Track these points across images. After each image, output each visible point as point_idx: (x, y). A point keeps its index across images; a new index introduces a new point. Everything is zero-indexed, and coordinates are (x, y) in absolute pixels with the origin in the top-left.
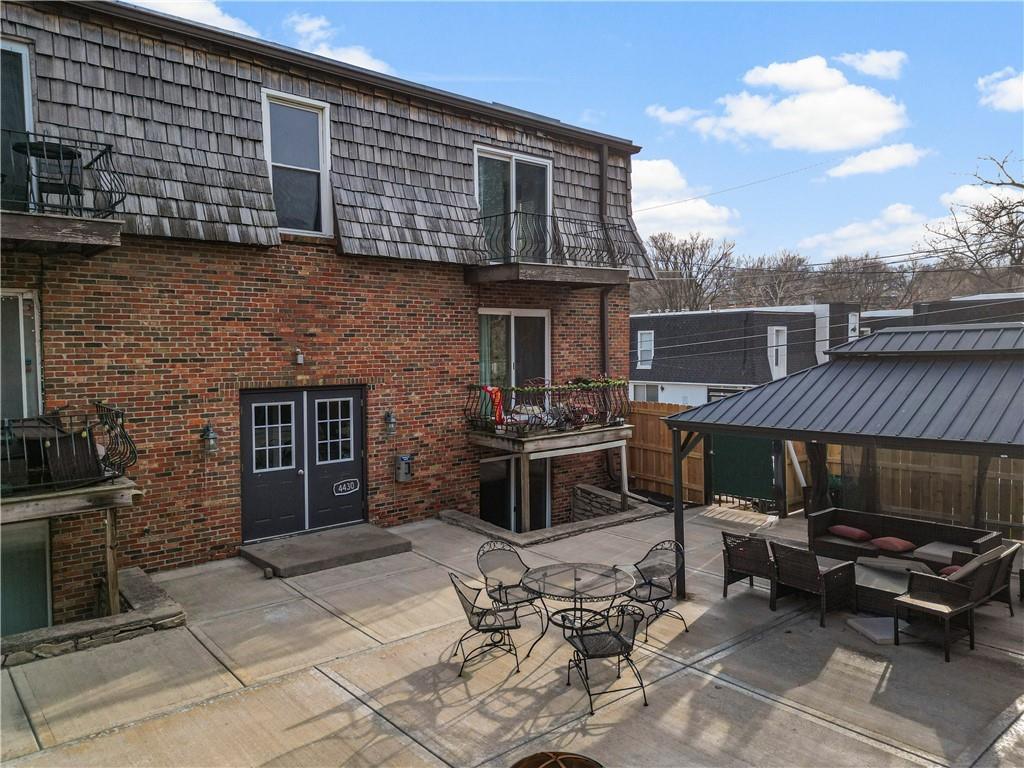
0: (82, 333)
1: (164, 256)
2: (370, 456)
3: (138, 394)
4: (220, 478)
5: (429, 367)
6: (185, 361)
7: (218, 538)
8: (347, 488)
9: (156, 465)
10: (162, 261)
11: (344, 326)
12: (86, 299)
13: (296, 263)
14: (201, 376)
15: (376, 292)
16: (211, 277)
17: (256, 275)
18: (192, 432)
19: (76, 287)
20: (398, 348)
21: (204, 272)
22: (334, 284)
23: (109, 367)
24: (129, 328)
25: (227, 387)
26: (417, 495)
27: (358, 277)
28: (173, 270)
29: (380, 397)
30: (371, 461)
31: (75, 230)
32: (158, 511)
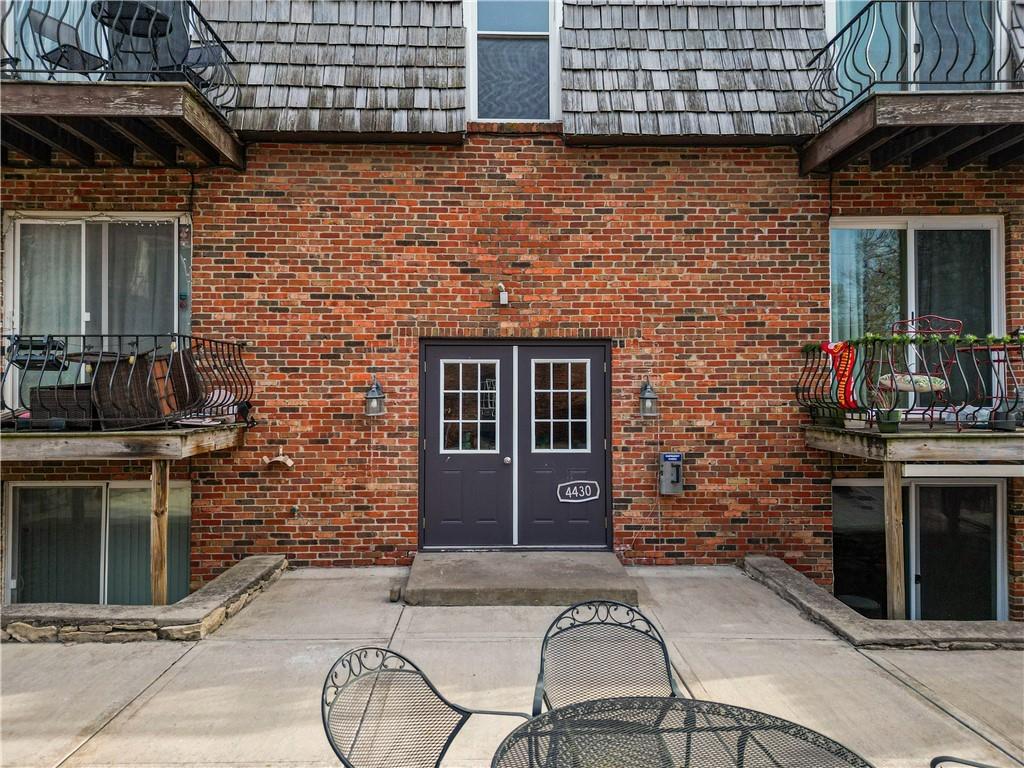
0: (232, 262)
1: (328, 164)
2: (616, 449)
3: (292, 337)
4: (390, 455)
5: (725, 314)
6: (350, 297)
7: (385, 535)
8: (578, 492)
9: (309, 429)
10: (326, 171)
11: (574, 252)
12: (239, 221)
13: (502, 163)
14: (369, 318)
15: (631, 198)
16: (385, 189)
17: (444, 182)
18: (356, 390)
19: (228, 207)
20: (667, 284)
21: (375, 182)
22: (559, 190)
23: (260, 303)
24: (285, 256)
25: (402, 334)
26: (701, 522)
27: (600, 177)
28: (340, 182)
29: (634, 359)
30: (616, 456)
31: (130, 100)
32: (310, 488)
